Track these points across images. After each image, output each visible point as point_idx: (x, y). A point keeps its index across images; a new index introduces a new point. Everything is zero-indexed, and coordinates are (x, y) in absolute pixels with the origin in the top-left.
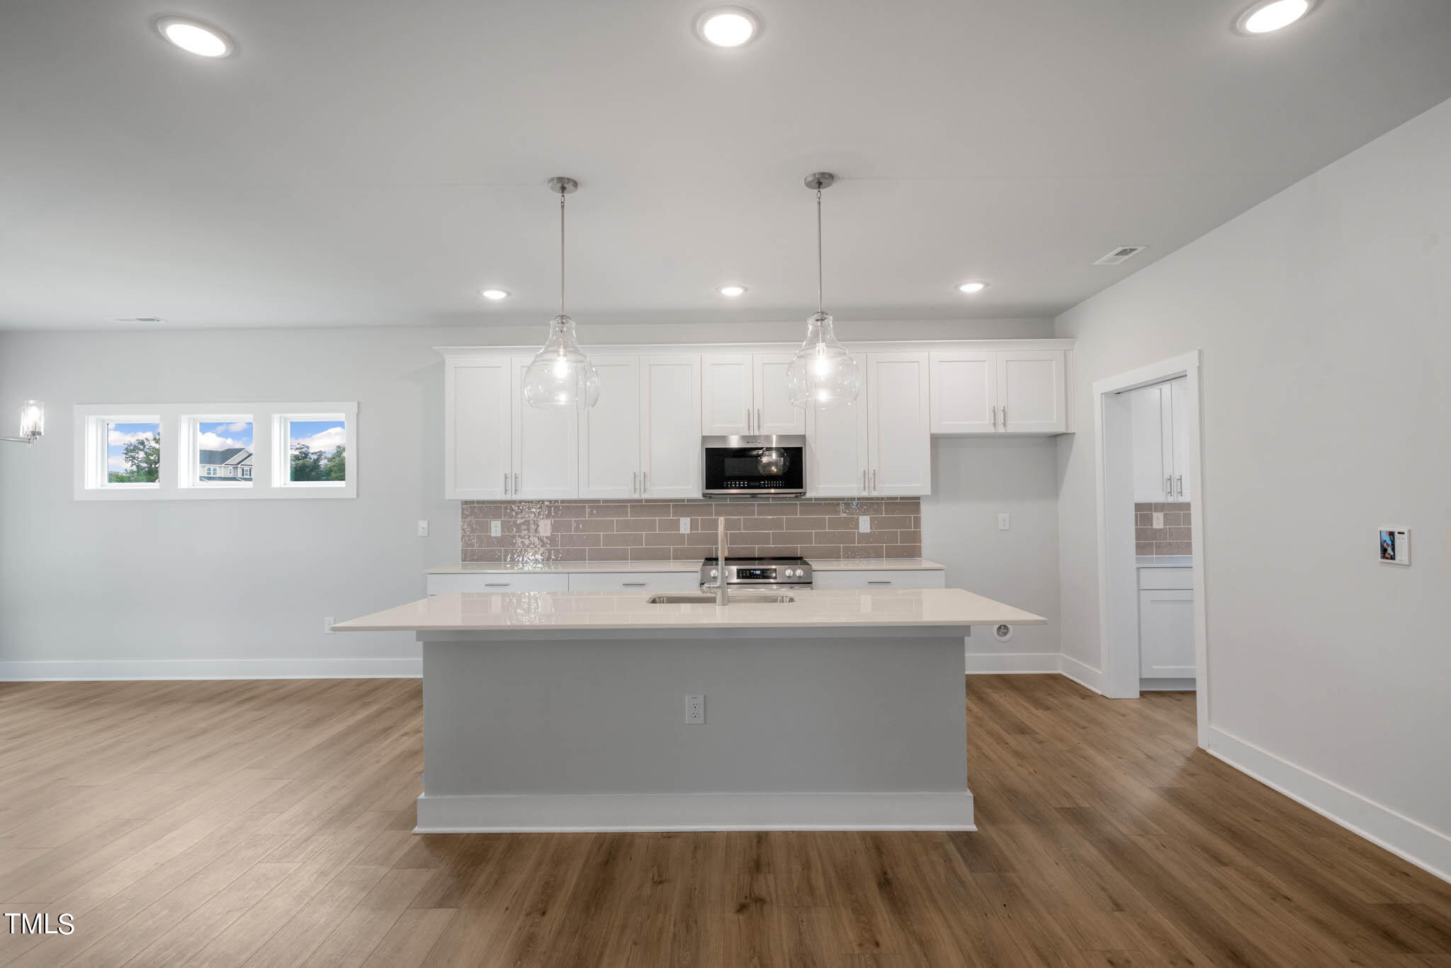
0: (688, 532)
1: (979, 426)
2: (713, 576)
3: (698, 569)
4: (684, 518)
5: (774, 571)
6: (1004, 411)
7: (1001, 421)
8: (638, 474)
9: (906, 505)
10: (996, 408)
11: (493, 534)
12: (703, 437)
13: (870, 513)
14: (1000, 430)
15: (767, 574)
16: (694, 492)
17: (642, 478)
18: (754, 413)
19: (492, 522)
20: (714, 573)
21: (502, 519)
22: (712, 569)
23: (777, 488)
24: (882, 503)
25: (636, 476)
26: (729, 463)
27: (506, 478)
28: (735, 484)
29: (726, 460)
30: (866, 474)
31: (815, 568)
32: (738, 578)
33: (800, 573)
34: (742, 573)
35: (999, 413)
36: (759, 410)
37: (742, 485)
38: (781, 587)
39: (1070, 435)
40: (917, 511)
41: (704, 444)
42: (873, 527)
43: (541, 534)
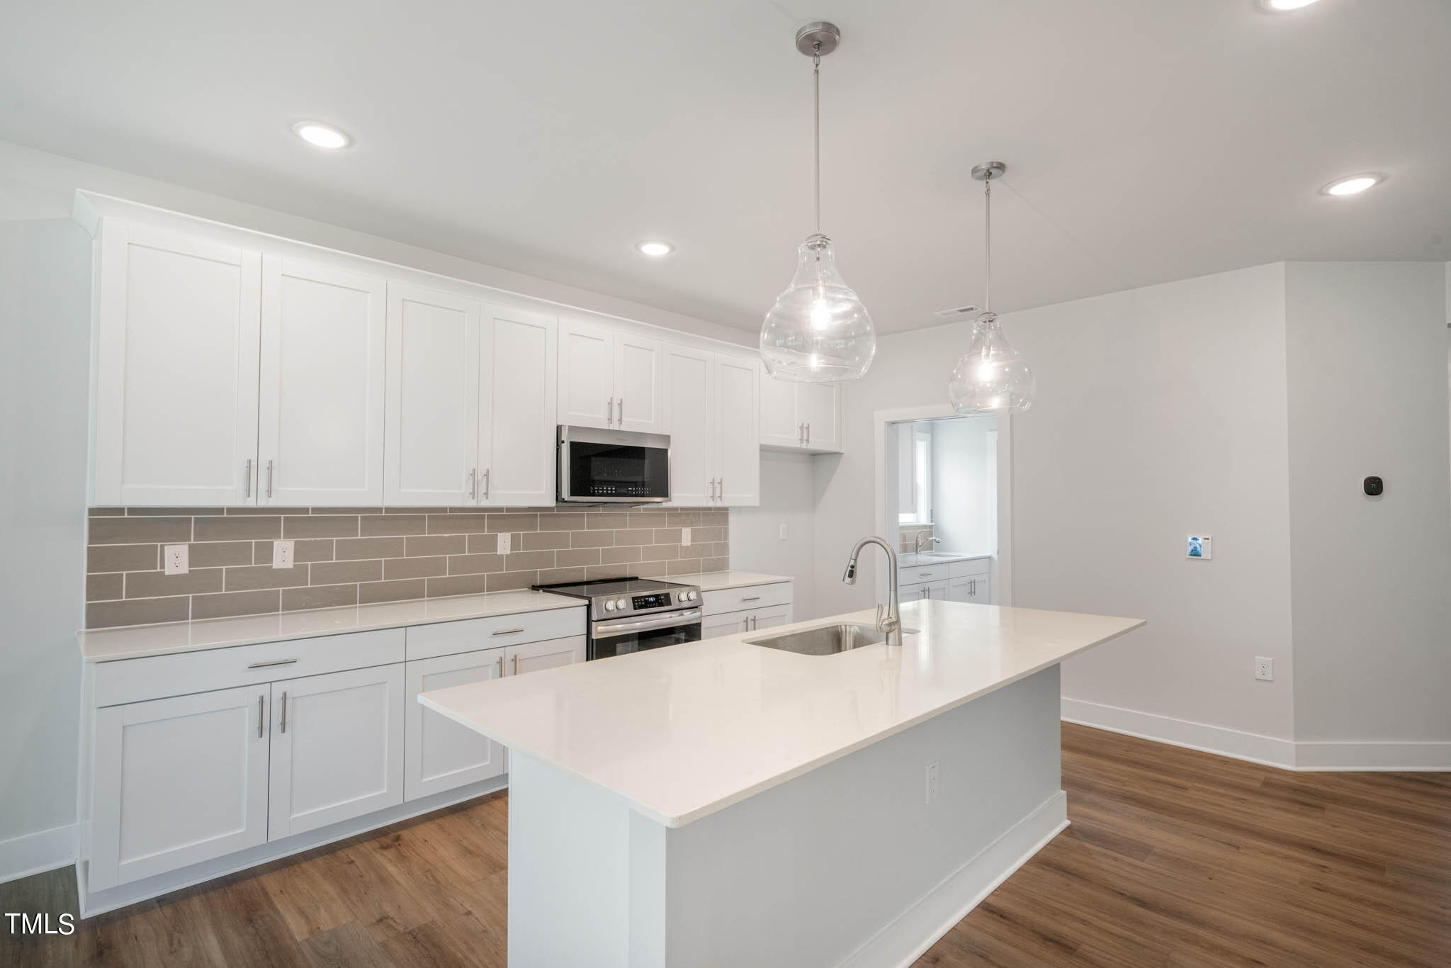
0: (508, 552)
1: (791, 439)
2: (610, 609)
3: (586, 602)
4: (502, 534)
5: (667, 596)
6: (808, 428)
7: (805, 438)
8: (476, 472)
9: (717, 516)
10: (803, 425)
11: (169, 570)
12: (557, 427)
13: (691, 524)
14: (804, 446)
15: (661, 601)
16: (547, 499)
17: (480, 478)
18: (616, 402)
19: (166, 547)
20: (610, 605)
21: (190, 541)
22: (608, 600)
23: (643, 496)
24: (699, 514)
25: (473, 474)
26: (596, 463)
27: (249, 467)
28: (603, 490)
29: (593, 459)
30: (713, 483)
31: (702, 588)
32: (635, 609)
33: (693, 595)
34: (638, 602)
35: (805, 429)
36: (621, 400)
37: (609, 492)
38: (673, 615)
39: (835, 455)
40: (726, 522)
41: (564, 437)
42: (693, 540)
43: (274, 564)
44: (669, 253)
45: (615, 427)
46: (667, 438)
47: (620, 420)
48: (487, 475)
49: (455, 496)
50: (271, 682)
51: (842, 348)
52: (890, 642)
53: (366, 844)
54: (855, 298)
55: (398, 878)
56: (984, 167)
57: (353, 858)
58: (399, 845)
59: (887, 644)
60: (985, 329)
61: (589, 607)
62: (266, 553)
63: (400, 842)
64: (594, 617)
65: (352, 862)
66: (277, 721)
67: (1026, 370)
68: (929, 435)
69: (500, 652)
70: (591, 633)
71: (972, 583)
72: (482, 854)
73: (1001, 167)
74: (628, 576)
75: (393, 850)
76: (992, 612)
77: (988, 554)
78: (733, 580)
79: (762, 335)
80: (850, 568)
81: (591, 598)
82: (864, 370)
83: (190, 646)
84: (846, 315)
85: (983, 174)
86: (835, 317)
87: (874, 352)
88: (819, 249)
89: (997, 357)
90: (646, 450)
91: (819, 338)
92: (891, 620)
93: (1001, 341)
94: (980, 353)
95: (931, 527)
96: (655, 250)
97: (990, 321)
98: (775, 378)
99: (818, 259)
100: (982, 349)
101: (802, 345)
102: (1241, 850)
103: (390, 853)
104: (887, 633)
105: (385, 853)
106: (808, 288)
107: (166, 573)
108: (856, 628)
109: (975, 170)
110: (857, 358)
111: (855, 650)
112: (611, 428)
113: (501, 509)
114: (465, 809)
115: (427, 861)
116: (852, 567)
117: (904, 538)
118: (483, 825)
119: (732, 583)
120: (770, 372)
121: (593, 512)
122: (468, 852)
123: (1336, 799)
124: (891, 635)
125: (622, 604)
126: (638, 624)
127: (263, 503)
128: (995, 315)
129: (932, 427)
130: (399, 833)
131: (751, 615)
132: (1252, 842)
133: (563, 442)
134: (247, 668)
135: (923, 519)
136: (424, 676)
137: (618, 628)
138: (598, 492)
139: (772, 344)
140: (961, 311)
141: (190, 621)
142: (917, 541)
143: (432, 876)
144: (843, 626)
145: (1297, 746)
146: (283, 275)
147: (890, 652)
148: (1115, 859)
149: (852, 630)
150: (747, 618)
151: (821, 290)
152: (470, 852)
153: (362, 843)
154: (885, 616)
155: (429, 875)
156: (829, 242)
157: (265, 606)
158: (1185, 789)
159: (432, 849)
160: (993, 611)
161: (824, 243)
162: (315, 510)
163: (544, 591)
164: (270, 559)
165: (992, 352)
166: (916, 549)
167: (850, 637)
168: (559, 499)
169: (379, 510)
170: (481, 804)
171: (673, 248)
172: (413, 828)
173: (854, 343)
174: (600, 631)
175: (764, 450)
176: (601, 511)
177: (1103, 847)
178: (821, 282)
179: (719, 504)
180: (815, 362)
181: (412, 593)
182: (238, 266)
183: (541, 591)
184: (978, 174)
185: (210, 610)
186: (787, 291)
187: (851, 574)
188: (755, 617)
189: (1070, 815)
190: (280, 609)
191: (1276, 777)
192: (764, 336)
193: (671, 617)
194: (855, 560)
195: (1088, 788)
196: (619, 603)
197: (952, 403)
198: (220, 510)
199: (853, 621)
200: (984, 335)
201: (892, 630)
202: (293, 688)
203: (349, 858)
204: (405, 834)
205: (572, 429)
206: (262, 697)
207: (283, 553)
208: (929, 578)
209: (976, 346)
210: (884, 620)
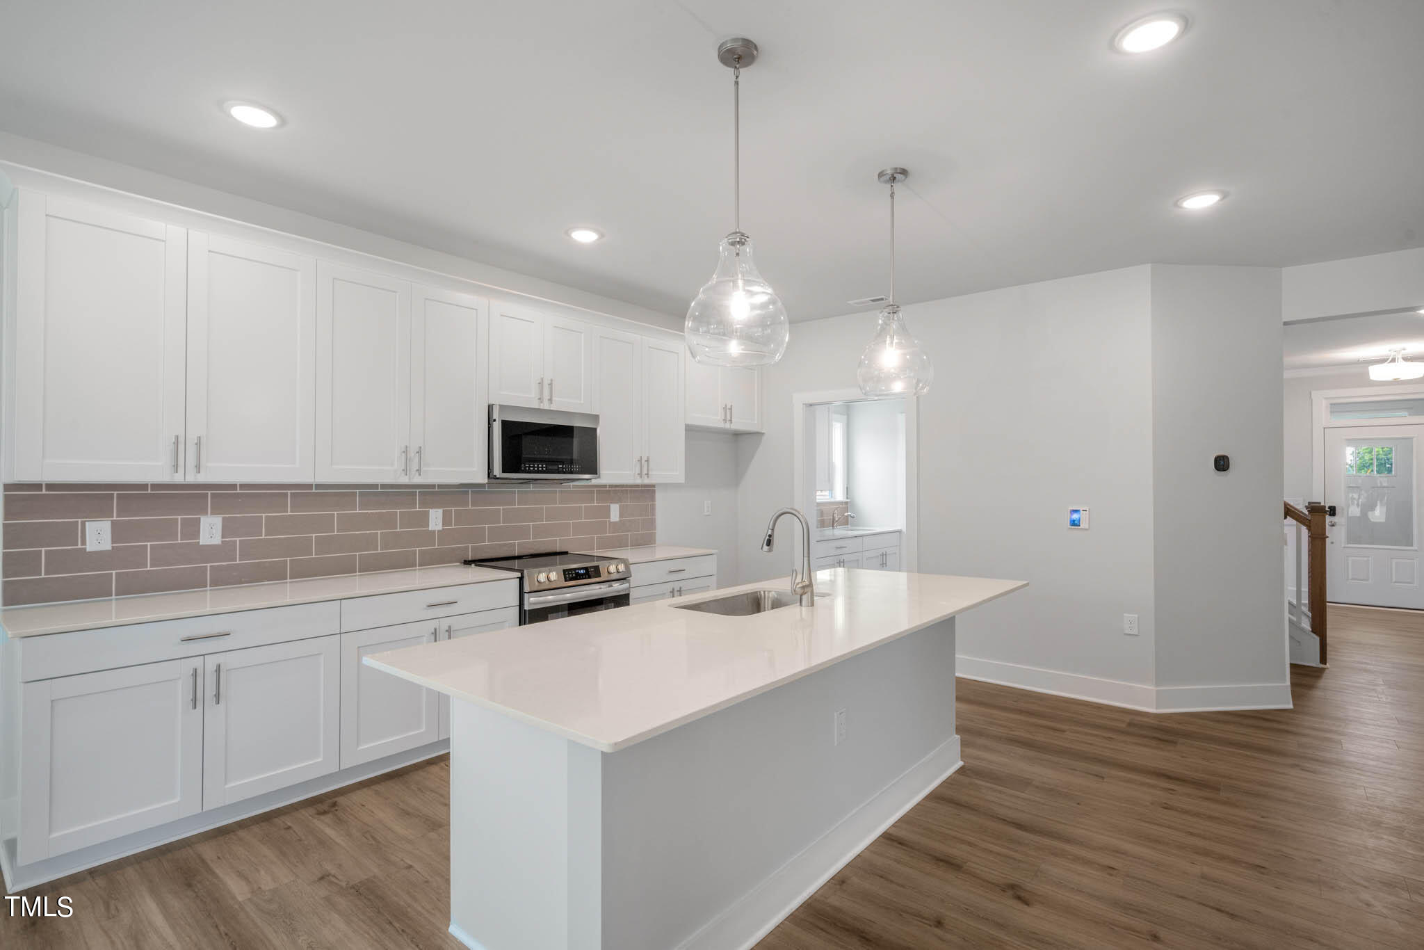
0: (440, 527)
1: (714, 420)
2: (542, 581)
3: (519, 575)
4: (435, 510)
5: (597, 568)
6: (731, 409)
7: (728, 418)
8: (408, 449)
9: (645, 492)
10: (726, 406)
11: (91, 546)
12: (489, 406)
13: (619, 501)
14: (728, 426)
15: (590, 573)
16: (478, 475)
17: (412, 455)
18: (546, 382)
19: (87, 523)
20: (542, 577)
21: (113, 517)
22: (540, 572)
23: (571, 473)
24: (627, 490)
25: (405, 452)
26: (526, 441)
27: (177, 443)
28: (534, 467)
29: (523, 437)
30: (640, 461)
31: (631, 561)
32: (566, 581)
33: (622, 568)
34: (569, 574)
35: (728, 410)
36: (552, 380)
37: (540, 469)
38: (602, 587)
39: (759, 434)
40: (653, 499)
41: (495, 415)
42: (621, 516)
43: (201, 541)
44: (598, 240)
45: (545, 406)
46: (596, 418)
47: (550, 400)
48: (419, 452)
49: (388, 472)
50: (204, 655)
51: (759, 336)
52: (804, 603)
53: (303, 812)
54: (770, 291)
55: (338, 840)
56: (889, 172)
57: (289, 824)
58: (336, 810)
59: (801, 605)
60: (889, 320)
61: (521, 579)
62: (193, 529)
63: (337, 808)
64: (527, 589)
65: (289, 828)
66: (210, 691)
67: (925, 357)
68: (846, 417)
69: (434, 624)
70: (523, 604)
71: (884, 555)
72: (421, 814)
73: (904, 172)
74: (558, 551)
75: (330, 815)
76: (901, 579)
77: (898, 528)
78: (660, 553)
79: (686, 323)
80: (767, 538)
81: (523, 570)
82: (778, 357)
83: (114, 621)
84: (763, 306)
85: (888, 178)
86: (753, 307)
87: (787, 340)
88: (738, 246)
89: (900, 345)
90: (575, 429)
91: (738, 326)
92: (804, 584)
93: (904, 330)
94: (885, 341)
95: (846, 503)
96: (585, 236)
97: (893, 313)
98: (699, 362)
99: (738, 254)
100: (886, 337)
101: (724, 331)
102: (1105, 780)
103: (327, 818)
104: (801, 595)
105: (322, 817)
106: (730, 281)
107: (88, 550)
108: (773, 593)
109: (881, 175)
110: (772, 346)
111: (772, 611)
112: (542, 408)
113: (433, 486)
114: (401, 776)
115: (365, 824)
116: (770, 536)
117: (822, 513)
118: (419, 789)
119: (658, 556)
120: (693, 356)
121: (524, 488)
122: (405, 813)
123: (1187, 735)
124: (804, 597)
125: (553, 576)
126: (568, 595)
127: (191, 478)
128: (898, 307)
129: (848, 409)
130: (336, 799)
131: (677, 586)
132: (1114, 772)
133: (495, 420)
134: (179, 641)
135: (839, 496)
136: (359, 647)
137: (550, 599)
138: (529, 469)
139: (695, 330)
140: (873, 301)
141: (114, 597)
142: (833, 516)
143: (372, 837)
144: (762, 593)
145: (1157, 691)
146: (209, 251)
147: (804, 613)
148: (1000, 792)
149: (770, 596)
150: (673, 589)
151: (740, 283)
152: (408, 814)
153: (297, 810)
154: (799, 579)
155: (369, 837)
156: (748, 239)
157: (192, 582)
158: (1064, 731)
159: (370, 812)
160: (902, 577)
161: (743, 240)
162: (243, 486)
163: (476, 565)
164: (196, 534)
165: (895, 341)
166: (833, 524)
167: (768, 600)
168: (491, 476)
169: (309, 486)
170: (417, 770)
171: (602, 236)
172: (350, 794)
173: (769, 331)
174: (532, 602)
175: (691, 430)
176: (531, 488)
177: (991, 783)
178: (740, 276)
179: (647, 481)
180: (734, 348)
181: (343, 568)
182: (163, 241)
183: (473, 565)
184: (883, 178)
185: (134, 587)
186: (710, 283)
187: (769, 543)
188: (681, 588)
189: (963, 757)
190: (208, 585)
191: (1139, 718)
192: (689, 324)
193: (601, 588)
194: (773, 530)
195: (980, 734)
196: (550, 575)
197: (860, 386)
198: (144, 486)
199: (771, 587)
200: (889, 325)
201: (806, 592)
202: (227, 660)
203: (286, 824)
204: (341, 800)
205: (502, 407)
206: (196, 669)
207: (211, 530)
208: (844, 551)
209: (881, 334)
210: (798, 584)
